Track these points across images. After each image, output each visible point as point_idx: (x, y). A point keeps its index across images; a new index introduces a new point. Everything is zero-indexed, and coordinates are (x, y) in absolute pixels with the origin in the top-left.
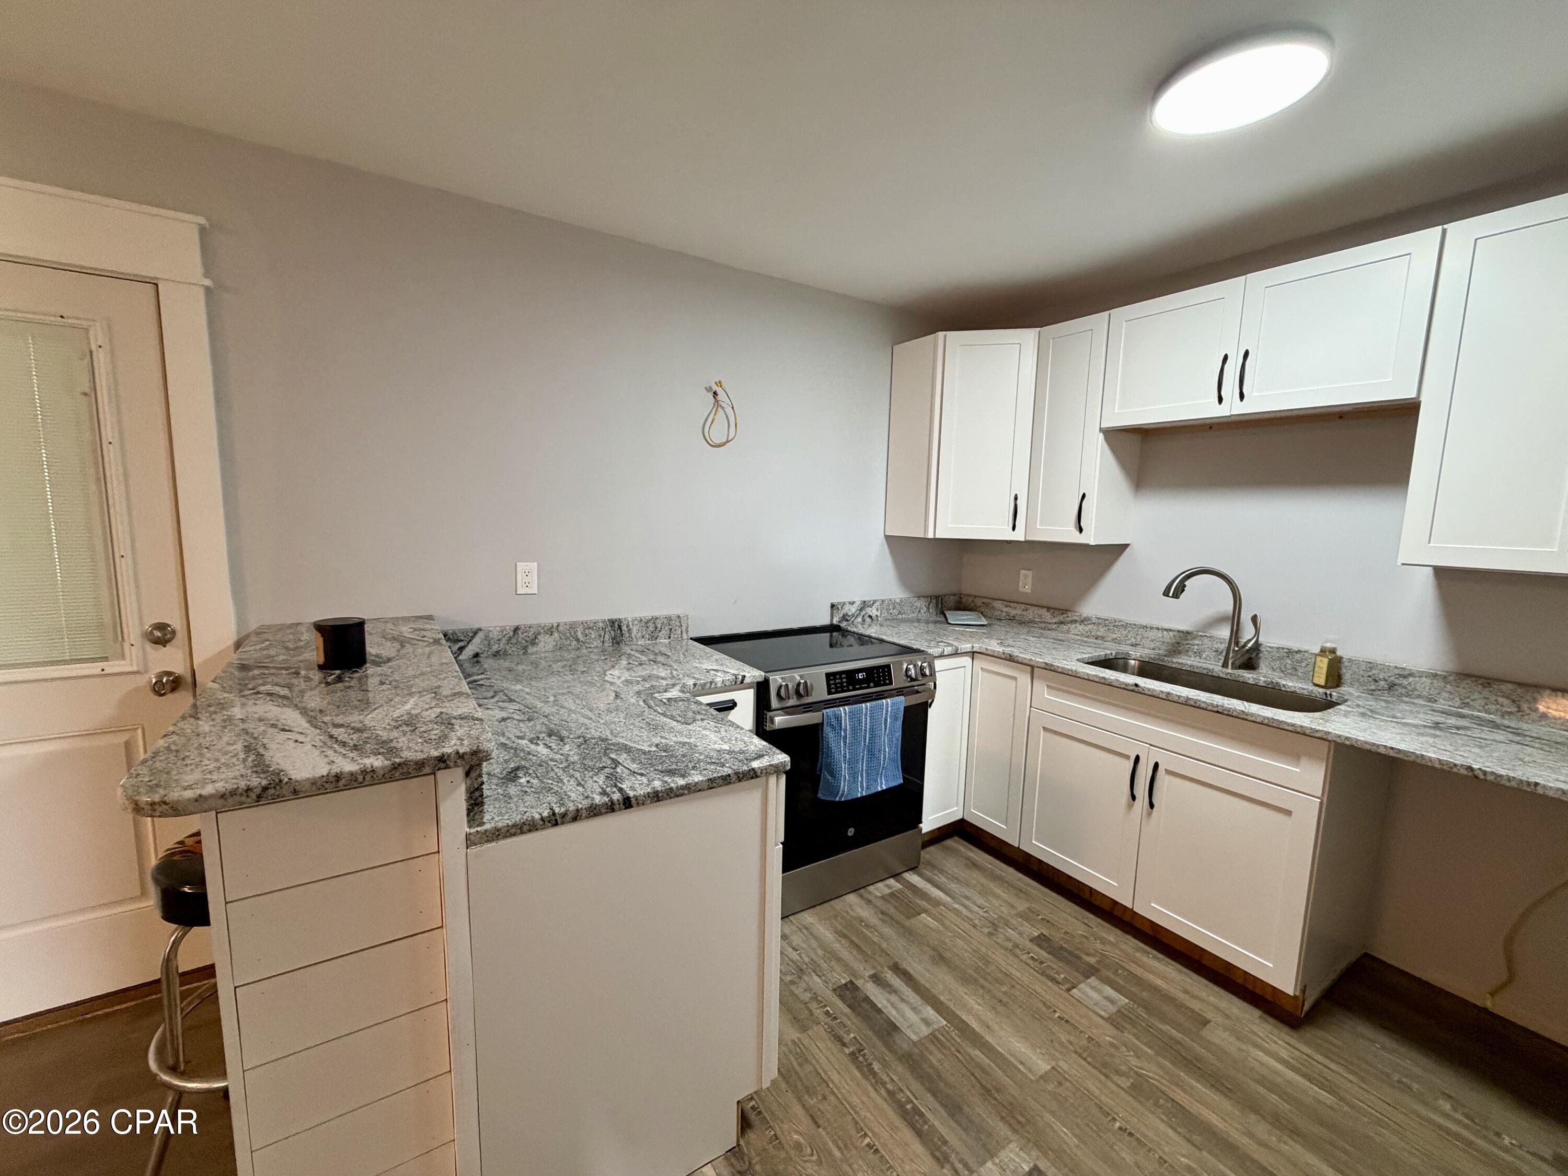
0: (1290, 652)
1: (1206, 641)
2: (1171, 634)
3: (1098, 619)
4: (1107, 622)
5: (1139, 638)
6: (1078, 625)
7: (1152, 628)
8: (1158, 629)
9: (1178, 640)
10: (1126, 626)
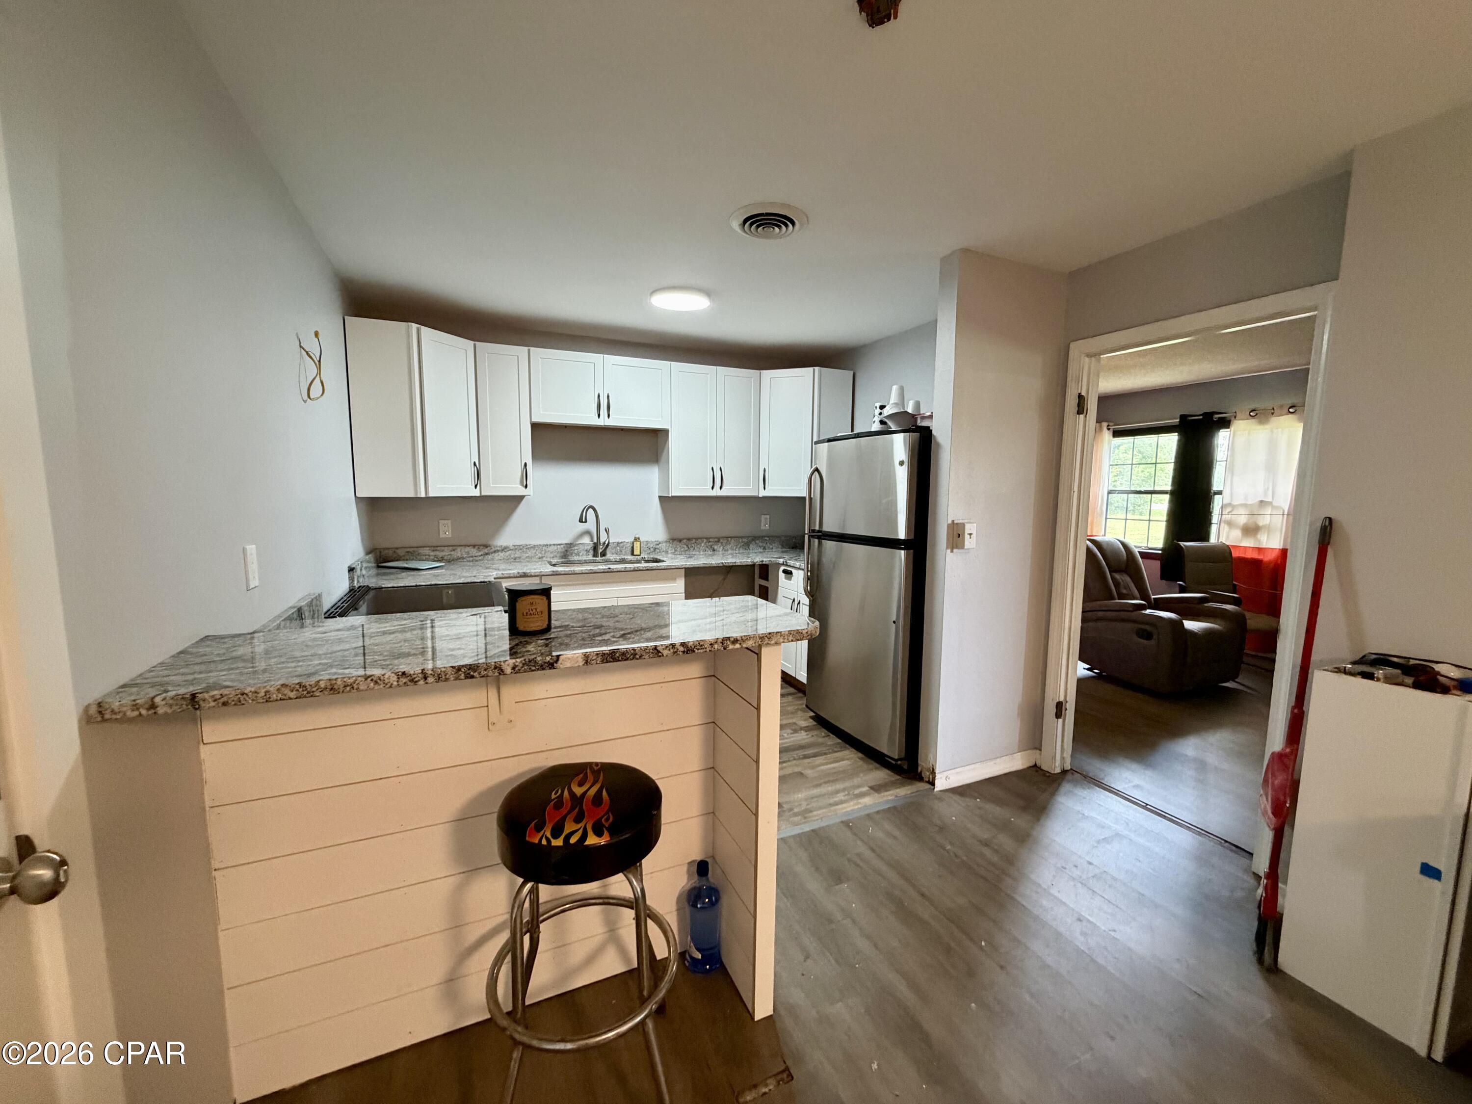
0: (618, 543)
1: (581, 546)
2: (562, 546)
3: (514, 546)
4: (521, 547)
5: (543, 552)
6: (500, 553)
7: (550, 545)
8: (554, 545)
9: (566, 548)
10: (534, 547)
